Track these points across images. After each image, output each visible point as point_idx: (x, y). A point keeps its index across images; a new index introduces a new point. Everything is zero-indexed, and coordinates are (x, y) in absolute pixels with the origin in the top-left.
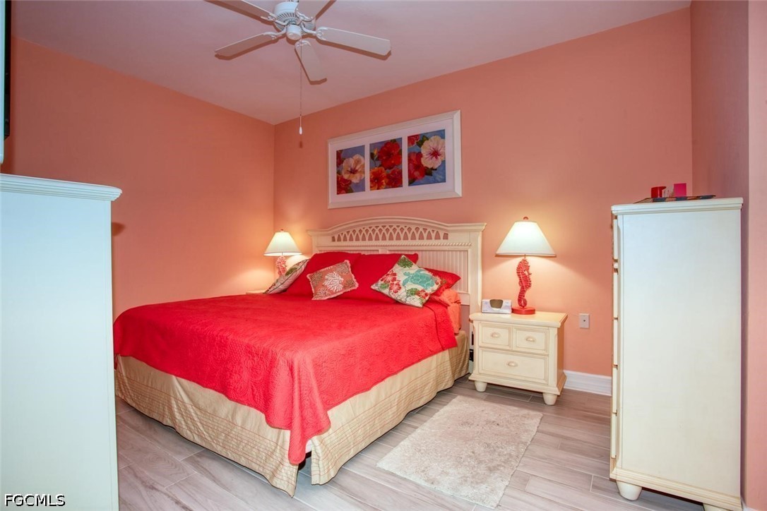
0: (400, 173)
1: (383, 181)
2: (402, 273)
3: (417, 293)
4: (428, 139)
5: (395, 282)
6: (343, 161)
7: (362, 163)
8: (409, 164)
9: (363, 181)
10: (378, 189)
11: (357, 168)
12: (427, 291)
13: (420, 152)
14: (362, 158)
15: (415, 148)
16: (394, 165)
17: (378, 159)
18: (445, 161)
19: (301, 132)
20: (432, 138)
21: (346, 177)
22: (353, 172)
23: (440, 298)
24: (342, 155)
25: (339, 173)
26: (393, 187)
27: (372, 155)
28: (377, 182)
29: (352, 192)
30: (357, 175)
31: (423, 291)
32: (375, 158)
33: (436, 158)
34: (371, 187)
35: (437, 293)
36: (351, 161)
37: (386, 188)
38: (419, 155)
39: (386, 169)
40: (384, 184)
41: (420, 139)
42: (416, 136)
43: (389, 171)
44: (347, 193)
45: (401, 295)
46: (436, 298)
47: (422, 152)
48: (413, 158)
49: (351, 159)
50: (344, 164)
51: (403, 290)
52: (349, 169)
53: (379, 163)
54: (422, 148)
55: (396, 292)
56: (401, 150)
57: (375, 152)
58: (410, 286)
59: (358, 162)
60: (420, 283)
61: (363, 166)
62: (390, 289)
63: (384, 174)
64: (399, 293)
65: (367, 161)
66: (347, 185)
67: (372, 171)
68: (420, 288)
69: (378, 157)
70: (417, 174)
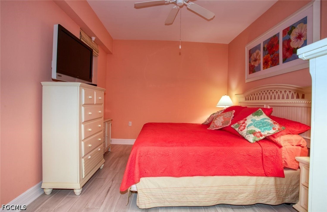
0: (278, 56)
1: (269, 63)
2: (250, 119)
3: (254, 133)
4: (295, 28)
5: (243, 125)
6: (251, 55)
7: (259, 54)
8: (283, 48)
9: (259, 65)
10: (267, 68)
11: (257, 58)
12: (263, 133)
13: (290, 39)
14: (259, 51)
15: (287, 37)
16: (274, 51)
17: (266, 50)
18: (306, 40)
19: (180, 48)
20: (298, 26)
21: (252, 64)
22: (256, 60)
23: (275, 139)
24: (251, 52)
25: (250, 62)
26: (275, 65)
27: (264, 48)
28: (266, 64)
29: (255, 72)
30: (257, 62)
31: (259, 132)
32: (265, 50)
33: (300, 39)
34: (263, 68)
35: (273, 136)
36: (255, 54)
37: (270, 67)
38: (289, 41)
39: (270, 55)
40: (270, 64)
41: (290, 28)
42: (287, 29)
43: (272, 56)
44: (253, 73)
45: (244, 133)
46: (272, 139)
47: (291, 38)
48: (286, 44)
49: (255, 53)
50: (252, 57)
51: (246, 130)
52: (254, 59)
53: (267, 52)
54: (291, 35)
55: (241, 131)
56: (279, 41)
57: (265, 46)
58: (252, 128)
59: (258, 54)
60: (259, 128)
61: (260, 56)
62: (239, 128)
63: (270, 58)
64: (243, 132)
65: (261, 53)
66: (253, 68)
67: (264, 57)
68: (258, 130)
69: (267, 49)
70: (288, 54)
